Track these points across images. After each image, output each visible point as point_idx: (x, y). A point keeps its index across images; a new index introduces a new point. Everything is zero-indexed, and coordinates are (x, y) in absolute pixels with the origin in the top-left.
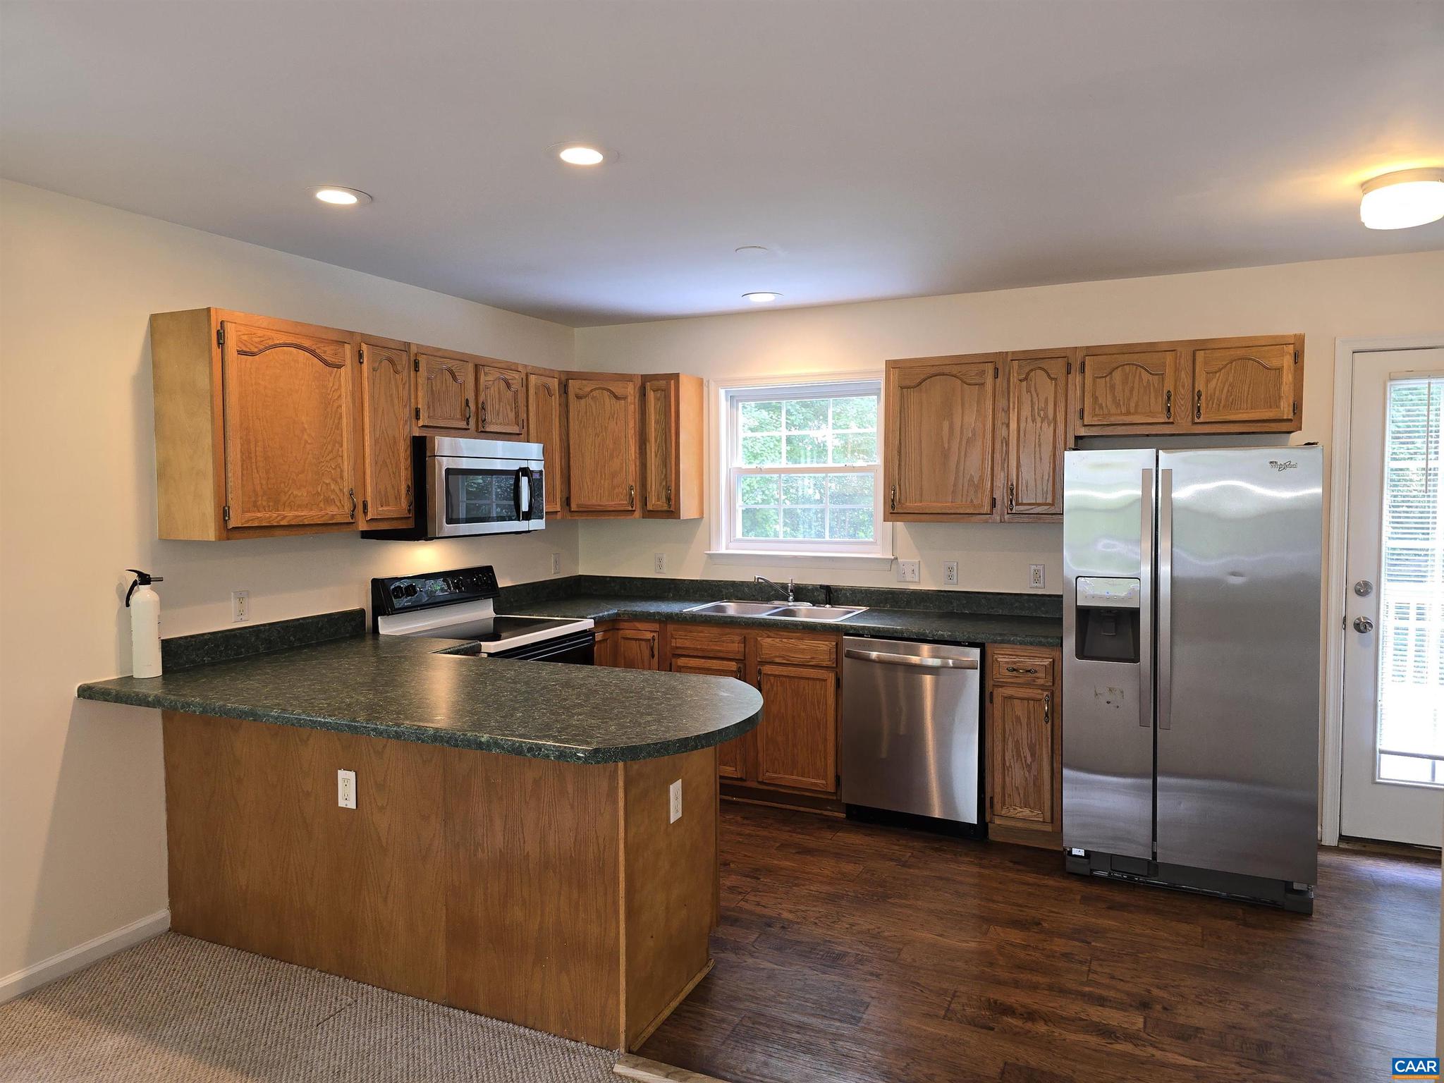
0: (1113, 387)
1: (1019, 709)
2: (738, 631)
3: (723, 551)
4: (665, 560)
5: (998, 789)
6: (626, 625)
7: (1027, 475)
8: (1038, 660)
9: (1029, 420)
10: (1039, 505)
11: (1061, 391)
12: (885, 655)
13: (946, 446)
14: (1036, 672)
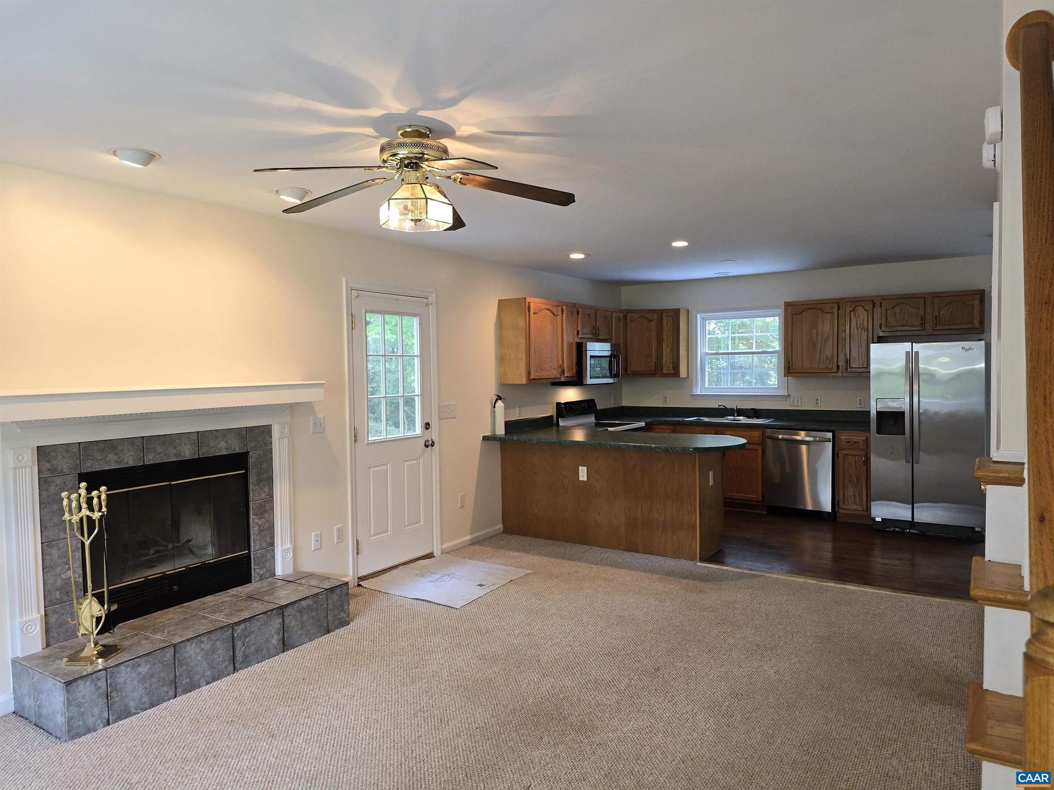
0: (895, 314)
1: (851, 460)
2: (714, 428)
3: (699, 393)
4: (668, 399)
5: (841, 496)
6: (656, 427)
7: (854, 354)
8: (859, 437)
9: (855, 329)
10: (861, 368)
11: (870, 316)
12: (785, 437)
13: (815, 341)
14: (859, 443)
